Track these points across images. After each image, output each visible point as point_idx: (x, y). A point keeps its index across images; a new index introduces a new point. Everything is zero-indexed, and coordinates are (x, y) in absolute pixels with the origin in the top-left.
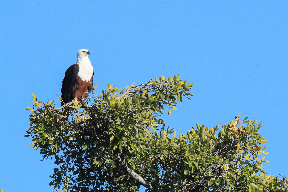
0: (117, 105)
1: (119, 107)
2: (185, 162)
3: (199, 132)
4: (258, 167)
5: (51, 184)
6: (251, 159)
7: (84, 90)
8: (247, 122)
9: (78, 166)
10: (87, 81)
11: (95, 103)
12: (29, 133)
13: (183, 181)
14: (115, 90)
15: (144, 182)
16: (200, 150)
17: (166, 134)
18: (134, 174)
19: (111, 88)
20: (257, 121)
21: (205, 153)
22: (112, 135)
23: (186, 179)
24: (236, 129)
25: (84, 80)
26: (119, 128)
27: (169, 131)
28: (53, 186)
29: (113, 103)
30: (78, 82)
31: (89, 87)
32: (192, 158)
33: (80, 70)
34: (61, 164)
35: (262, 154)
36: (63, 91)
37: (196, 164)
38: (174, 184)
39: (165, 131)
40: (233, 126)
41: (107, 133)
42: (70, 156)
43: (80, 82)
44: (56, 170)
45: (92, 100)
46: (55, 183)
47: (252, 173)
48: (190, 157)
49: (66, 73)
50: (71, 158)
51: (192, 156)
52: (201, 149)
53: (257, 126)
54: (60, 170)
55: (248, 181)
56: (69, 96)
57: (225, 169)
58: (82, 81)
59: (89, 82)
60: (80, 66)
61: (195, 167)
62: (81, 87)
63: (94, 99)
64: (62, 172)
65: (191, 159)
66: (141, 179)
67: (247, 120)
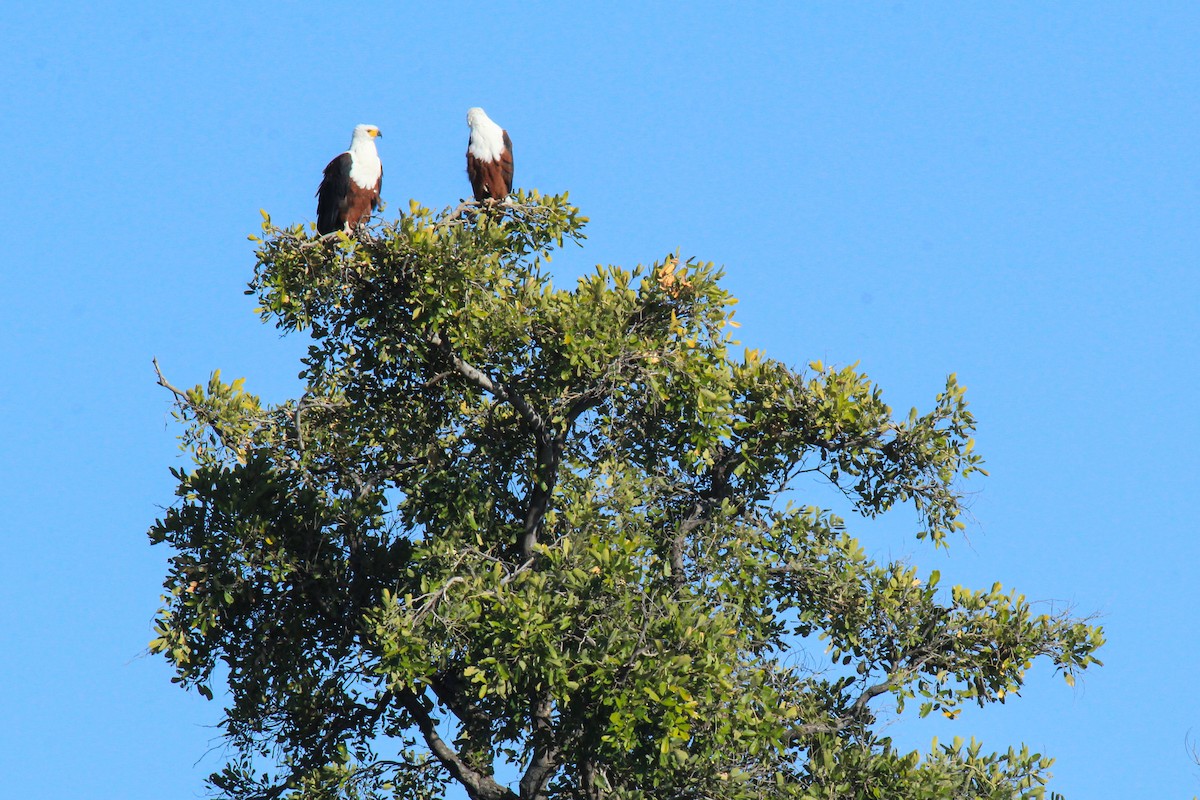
0: (425, 242)
1: (430, 249)
2: (564, 355)
3: (595, 291)
4: (719, 354)
5: (302, 375)
6: (706, 336)
7: (362, 208)
8: (694, 267)
9: (358, 343)
10: (369, 188)
11: (383, 237)
12: (254, 287)
13: (562, 390)
14: (424, 212)
15: (490, 384)
16: (595, 328)
17: (535, 283)
18: (467, 368)
19: (416, 209)
20: (713, 264)
21: (606, 335)
22: (416, 305)
23: (567, 387)
24: (670, 280)
25: (362, 187)
26: (430, 291)
27: (540, 277)
28: (305, 381)
29: (419, 238)
30: (351, 191)
31: (373, 201)
32: (578, 345)
33: (354, 166)
34: (324, 339)
35: (728, 328)
36: (321, 211)
37: (587, 358)
38: (543, 397)
39: (532, 279)
40: (664, 274)
41: (407, 300)
42: (342, 323)
43: (354, 190)
44: (312, 349)
45: (378, 230)
46: (310, 374)
47: (707, 367)
48: (574, 345)
49: (328, 171)
50: (344, 327)
51: (579, 341)
52: (598, 326)
53: (713, 275)
54: (322, 349)
55: (696, 386)
56: (334, 217)
57: (650, 362)
58: (358, 187)
59: (372, 190)
60: (354, 157)
61: (585, 364)
62: (358, 201)
63: (381, 227)
64: (325, 353)
65: (576, 348)
66: (484, 379)
67: (694, 263)
